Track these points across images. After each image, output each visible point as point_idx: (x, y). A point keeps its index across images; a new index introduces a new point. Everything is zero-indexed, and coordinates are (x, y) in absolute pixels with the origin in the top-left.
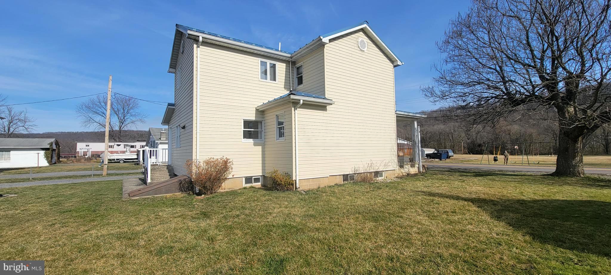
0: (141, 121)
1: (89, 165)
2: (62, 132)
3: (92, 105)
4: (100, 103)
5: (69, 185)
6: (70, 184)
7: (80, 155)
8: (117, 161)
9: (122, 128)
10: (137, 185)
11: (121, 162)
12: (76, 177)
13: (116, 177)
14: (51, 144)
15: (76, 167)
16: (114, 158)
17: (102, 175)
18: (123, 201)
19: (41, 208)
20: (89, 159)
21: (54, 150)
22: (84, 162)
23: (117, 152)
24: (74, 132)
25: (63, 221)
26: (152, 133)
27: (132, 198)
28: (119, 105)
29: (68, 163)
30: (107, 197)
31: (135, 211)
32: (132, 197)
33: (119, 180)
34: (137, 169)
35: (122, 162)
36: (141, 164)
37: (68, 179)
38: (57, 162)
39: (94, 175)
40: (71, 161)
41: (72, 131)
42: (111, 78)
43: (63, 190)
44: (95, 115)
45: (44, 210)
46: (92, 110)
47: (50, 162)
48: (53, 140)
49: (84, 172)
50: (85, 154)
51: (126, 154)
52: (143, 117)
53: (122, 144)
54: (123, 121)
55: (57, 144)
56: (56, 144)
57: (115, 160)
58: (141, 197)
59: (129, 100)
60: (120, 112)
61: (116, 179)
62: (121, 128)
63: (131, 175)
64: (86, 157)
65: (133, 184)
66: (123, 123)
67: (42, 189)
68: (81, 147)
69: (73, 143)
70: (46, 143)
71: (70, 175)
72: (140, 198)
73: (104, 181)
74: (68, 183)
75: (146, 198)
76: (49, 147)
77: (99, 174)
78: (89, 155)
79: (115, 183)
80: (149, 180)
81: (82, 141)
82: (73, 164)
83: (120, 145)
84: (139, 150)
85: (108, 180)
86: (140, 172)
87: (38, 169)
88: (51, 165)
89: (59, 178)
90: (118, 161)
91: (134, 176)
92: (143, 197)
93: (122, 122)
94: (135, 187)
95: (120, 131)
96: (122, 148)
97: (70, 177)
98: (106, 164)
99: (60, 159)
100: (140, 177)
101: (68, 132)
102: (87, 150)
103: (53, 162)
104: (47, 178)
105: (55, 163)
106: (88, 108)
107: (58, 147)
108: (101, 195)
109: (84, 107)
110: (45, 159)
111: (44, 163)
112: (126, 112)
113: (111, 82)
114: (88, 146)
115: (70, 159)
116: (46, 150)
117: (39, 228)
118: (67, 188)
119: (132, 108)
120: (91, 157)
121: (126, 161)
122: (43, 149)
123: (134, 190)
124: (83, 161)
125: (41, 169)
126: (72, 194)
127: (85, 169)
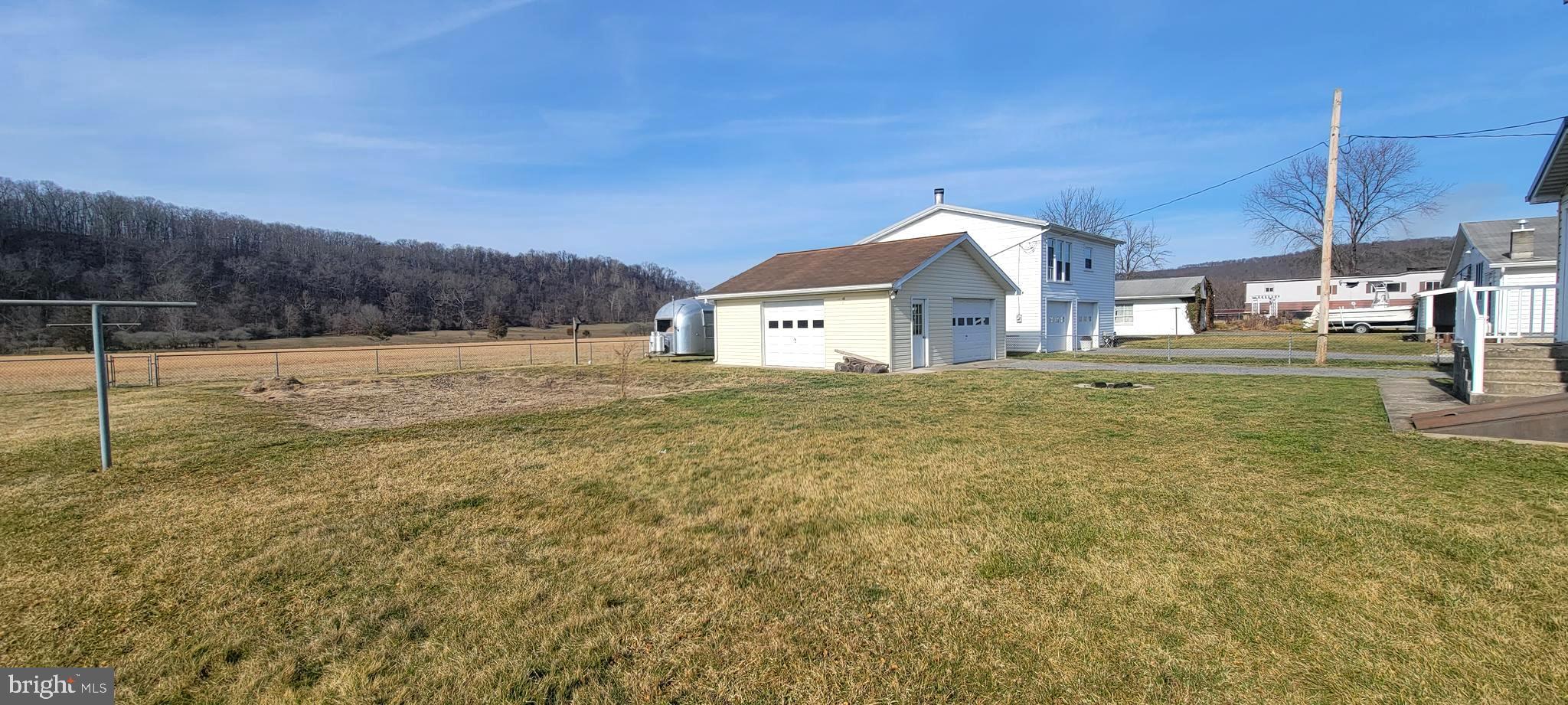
0: (1425, 208)
1: (1273, 336)
2: (1213, 263)
3: (1278, 189)
4: (1299, 178)
5: (1242, 378)
6: (1243, 376)
7: (1253, 312)
8: (1347, 328)
9: (1359, 235)
10: (1431, 400)
11: (1358, 330)
12: (1253, 361)
13: (1353, 369)
14: (1198, 289)
15: (1248, 340)
16: (1339, 320)
17: (1312, 361)
18: (1398, 439)
19: (1199, 420)
20: (1275, 322)
21: (1203, 301)
22: (1264, 329)
23: (1347, 305)
24: (1237, 259)
25: (1249, 457)
26: (1470, 238)
27: (1424, 434)
28: (1352, 174)
29: (1230, 331)
30: (1345, 421)
31: (1442, 473)
32: (1426, 430)
33: (1366, 380)
34: (1417, 351)
35: (1361, 330)
36: (1428, 337)
37: (1236, 366)
38: (1208, 328)
39: (1294, 361)
40: (1236, 326)
41: (1233, 259)
42: (1338, 96)
43: (1234, 389)
44: (1287, 212)
45: (1205, 424)
46: (1280, 199)
47: (1196, 327)
48: (1200, 279)
49: (1266, 352)
50: (1264, 309)
51: (1376, 308)
52: (1432, 194)
53: (1363, 282)
54: (1364, 216)
55: (1208, 287)
56: (1206, 289)
57: (1341, 325)
58: (1458, 437)
59: (1383, 153)
60: (1352, 194)
61: (1354, 376)
62: (1356, 236)
63: (1399, 367)
64: (1268, 316)
65: (1413, 395)
66: (1362, 223)
67: (1194, 380)
68: (1256, 293)
69: (1235, 286)
70: (1189, 286)
71: (1241, 357)
72: (1455, 438)
73: (1321, 377)
74: (1237, 373)
75: (1477, 443)
76: (1193, 295)
77: (1305, 358)
78: (1273, 311)
79: (1354, 385)
80: (1477, 388)
81: (1255, 279)
82: (1239, 333)
83: (1354, 284)
84: (1422, 294)
85: (1332, 375)
86: (1427, 361)
87: (1176, 341)
88: (1197, 333)
89: (1218, 361)
90: (1351, 328)
91: (1408, 372)
92: (1467, 437)
93: (1359, 221)
94: (1425, 403)
95: (1354, 247)
96: (1360, 292)
97: (1240, 361)
98: (1323, 335)
99: (1214, 322)
100: (1431, 377)
101: (1224, 262)
102: (1268, 301)
103: (1202, 328)
104: (1196, 359)
105: (1205, 330)
106: (1270, 195)
107: (1209, 293)
108: (1325, 410)
109: (1260, 195)
110: (1188, 319)
111: (1186, 328)
112: (1371, 188)
113: (1339, 107)
114: (1272, 290)
115: (1233, 321)
116: (1189, 302)
117: (1204, 460)
118: (1239, 384)
119: (1391, 175)
120: (1279, 318)
121: (1374, 328)
122: (1184, 300)
123: (1424, 411)
124: (1260, 325)
125: (1182, 339)
126: (1254, 400)
127: (1267, 345)
